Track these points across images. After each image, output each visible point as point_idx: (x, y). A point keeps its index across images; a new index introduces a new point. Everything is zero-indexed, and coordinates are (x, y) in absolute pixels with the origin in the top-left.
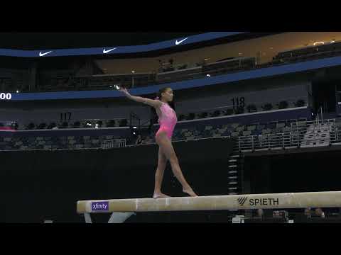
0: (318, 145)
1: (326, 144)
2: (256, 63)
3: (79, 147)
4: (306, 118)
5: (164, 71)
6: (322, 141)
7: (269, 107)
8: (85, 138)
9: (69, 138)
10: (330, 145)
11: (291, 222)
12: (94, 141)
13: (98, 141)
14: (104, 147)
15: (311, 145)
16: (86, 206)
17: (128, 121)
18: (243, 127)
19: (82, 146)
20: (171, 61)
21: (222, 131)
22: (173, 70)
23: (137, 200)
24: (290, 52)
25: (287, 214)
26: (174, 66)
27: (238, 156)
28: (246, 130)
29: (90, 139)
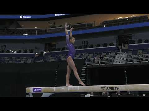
0: (121, 63)
1: (124, 63)
2: (93, 26)
3: (10, 62)
4: (115, 51)
5: (51, 28)
6: (122, 62)
7: (99, 46)
8: (13, 57)
9: (5, 57)
10: (126, 63)
11: (109, 97)
12: (18, 59)
13: (19, 59)
14: (23, 62)
15: (118, 63)
16: (31, 90)
17: (34, 50)
18: (87, 55)
19: (12, 61)
20: (54, 23)
21: (78, 56)
22: (55, 27)
23: (55, 87)
24: (108, 21)
25: (108, 93)
26: (56, 25)
27: (86, 67)
28: (89, 56)
29: (16, 58)
